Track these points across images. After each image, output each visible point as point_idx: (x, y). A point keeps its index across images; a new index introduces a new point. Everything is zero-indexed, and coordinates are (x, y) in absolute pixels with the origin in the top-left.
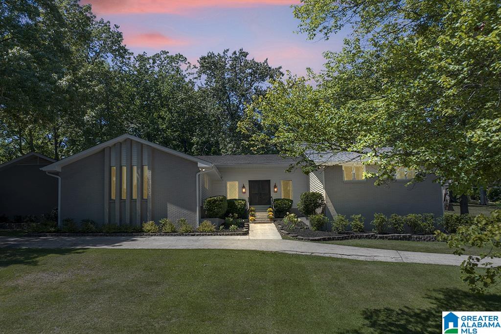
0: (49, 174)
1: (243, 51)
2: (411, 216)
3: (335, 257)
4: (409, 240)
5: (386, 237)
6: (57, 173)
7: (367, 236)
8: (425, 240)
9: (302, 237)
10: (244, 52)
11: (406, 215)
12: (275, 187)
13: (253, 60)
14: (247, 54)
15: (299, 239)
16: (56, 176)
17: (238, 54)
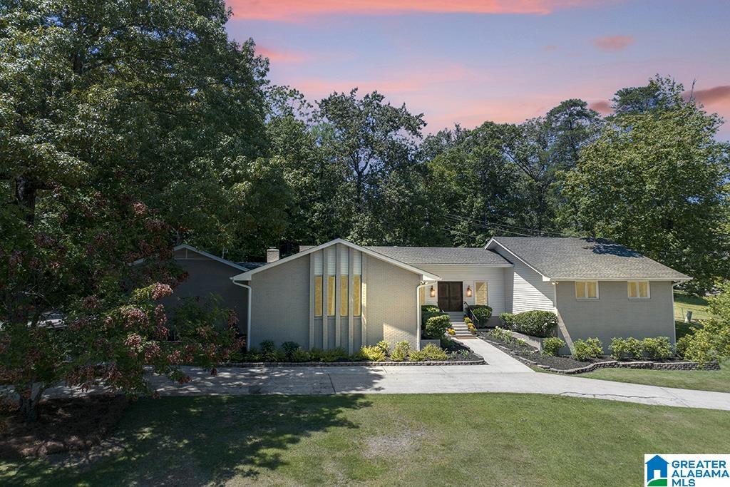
0: (236, 283)
1: (378, 93)
2: (649, 341)
3: (623, 401)
4: (651, 368)
5: (629, 365)
6: (246, 283)
7: (610, 364)
8: (666, 368)
9: (555, 370)
10: (378, 96)
12: (468, 289)
13: (389, 104)
14: (383, 97)
15: (553, 371)
16: (245, 286)
17: (370, 97)
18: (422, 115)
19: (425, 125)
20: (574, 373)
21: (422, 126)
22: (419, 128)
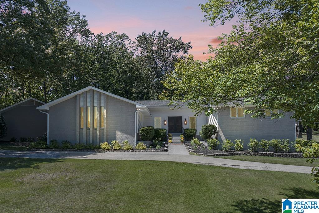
0: (41, 112)
1: (165, 31)
2: (274, 141)
4: (272, 156)
5: (257, 154)
6: (46, 111)
7: (245, 153)
8: (282, 156)
9: (202, 154)
11: (271, 140)
13: (172, 37)
14: (168, 34)
15: (201, 155)
16: (46, 113)
17: (162, 34)
18: (190, 43)
19: (191, 48)
20: (213, 156)
21: (190, 49)
22: (188, 50)
